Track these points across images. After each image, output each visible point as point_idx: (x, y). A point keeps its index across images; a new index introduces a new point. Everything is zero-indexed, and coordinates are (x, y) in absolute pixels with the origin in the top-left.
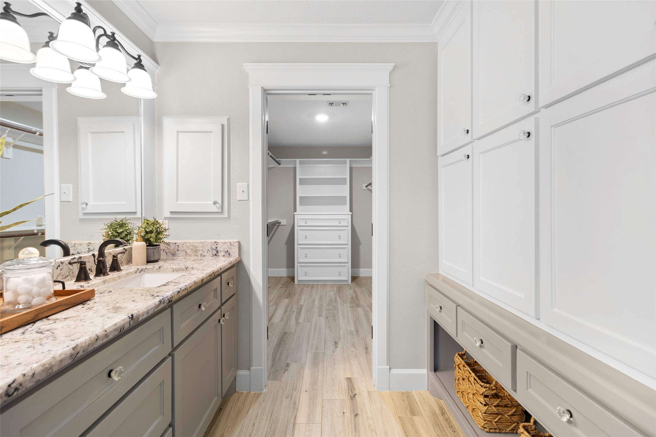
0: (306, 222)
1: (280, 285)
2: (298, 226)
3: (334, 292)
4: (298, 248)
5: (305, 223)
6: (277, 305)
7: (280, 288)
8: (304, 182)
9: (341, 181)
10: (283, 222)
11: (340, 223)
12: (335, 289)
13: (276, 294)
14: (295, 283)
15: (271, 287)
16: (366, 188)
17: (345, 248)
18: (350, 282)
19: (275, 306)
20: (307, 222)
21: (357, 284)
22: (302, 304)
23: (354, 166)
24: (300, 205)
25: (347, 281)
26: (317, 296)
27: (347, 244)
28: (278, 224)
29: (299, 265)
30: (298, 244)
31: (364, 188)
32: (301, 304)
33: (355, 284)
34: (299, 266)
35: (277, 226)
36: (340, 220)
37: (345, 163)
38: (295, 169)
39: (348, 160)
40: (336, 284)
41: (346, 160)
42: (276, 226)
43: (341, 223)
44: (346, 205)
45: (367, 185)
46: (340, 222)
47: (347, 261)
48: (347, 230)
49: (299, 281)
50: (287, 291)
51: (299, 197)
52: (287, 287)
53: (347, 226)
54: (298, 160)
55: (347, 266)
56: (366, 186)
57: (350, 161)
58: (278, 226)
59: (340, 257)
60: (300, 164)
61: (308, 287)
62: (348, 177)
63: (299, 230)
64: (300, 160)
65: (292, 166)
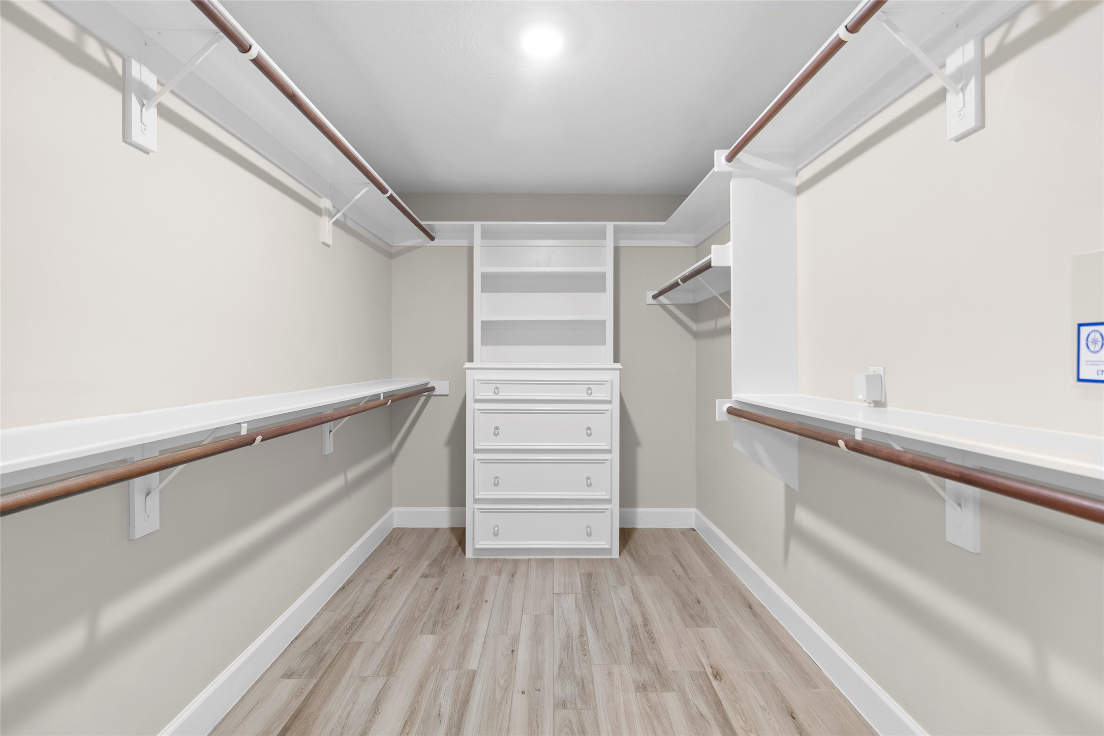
0: (497, 388)
1: (424, 566)
2: (476, 401)
3: (574, 595)
4: (474, 461)
5: (495, 393)
6: (390, 674)
7: (421, 577)
8: (493, 283)
9: (591, 283)
10: (441, 387)
11: (589, 392)
12: (578, 581)
13: (402, 607)
14: (467, 556)
15: (398, 572)
16: (654, 302)
17: (602, 462)
18: (615, 554)
19: (381, 681)
20: (500, 390)
21: (635, 560)
22: (475, 668)
23: (623, 243)
24: (483, 343)
25: (608, 551)
26: (524, 616)
27: (609, 451)
28: (426, 393)
29: (477, 506)
30: (476, 451)
31: (650, 300)
32: (471, 668)
33: (629, 559)
34: (478, 509)
35: (425, 397)
36: (589, 385)
37: (602, 235)
38: (471, 249)
39: (610, 226)
40: (578, 560)
41: (605, 226)
42: (423, 399)
43: (591, 393)
44: (605, 345)
45: (655, 292)
46: (590, 389)
47: (607, 497)
48: (609, 413)
49: (476, 551)
50: (439, 591)
51: (480, 322)
52: (442, 571)
53: (610, 402)
54: (477, 226)
55: (607, 509)
56: (655, 297)
57: (617, 230)
58: (428, 398)
59: (589, 485)
60: (482, 238)
61: (500, 575)
62: (608, 269)
63: (477, 413)
64: (482, 225)
65: (465, 243)
